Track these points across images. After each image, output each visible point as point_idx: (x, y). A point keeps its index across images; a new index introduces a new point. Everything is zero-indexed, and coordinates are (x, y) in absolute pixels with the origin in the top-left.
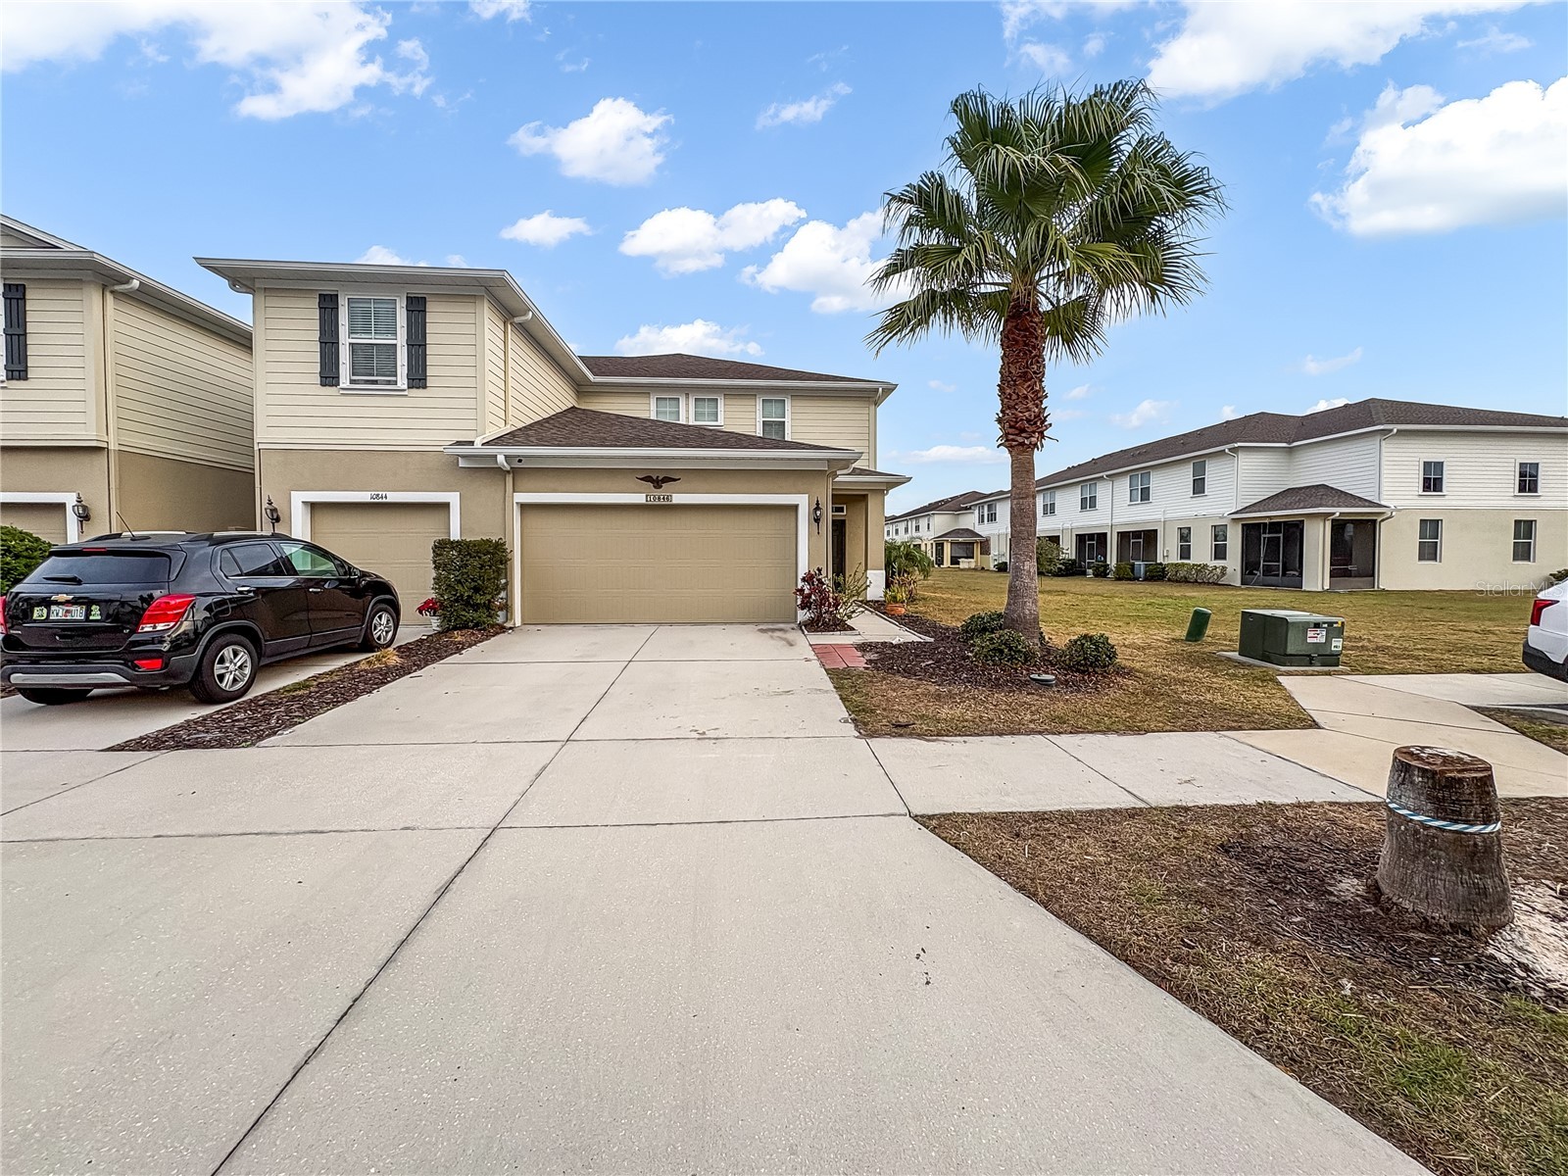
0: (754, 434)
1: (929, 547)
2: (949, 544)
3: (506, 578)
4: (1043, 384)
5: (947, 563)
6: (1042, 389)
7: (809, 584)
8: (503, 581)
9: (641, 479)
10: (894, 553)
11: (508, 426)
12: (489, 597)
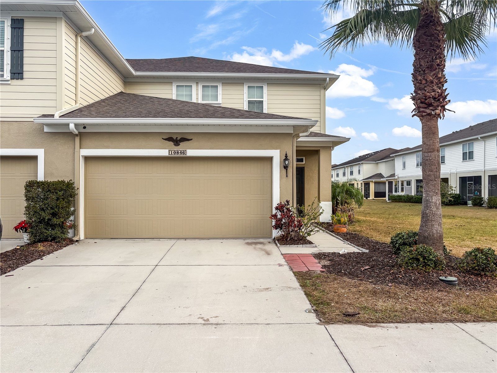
0: (242, 109)
1: (359, 186)
2: (373, 184)
3: (74, 207)
4: (444, 73)
5: (372, 196)
6: (444, 76)
7: (281, 211)
8: (72, 209)
9: (166, 139)
10: (338, 190)
11: (78, 105)
12: (62, 220)
